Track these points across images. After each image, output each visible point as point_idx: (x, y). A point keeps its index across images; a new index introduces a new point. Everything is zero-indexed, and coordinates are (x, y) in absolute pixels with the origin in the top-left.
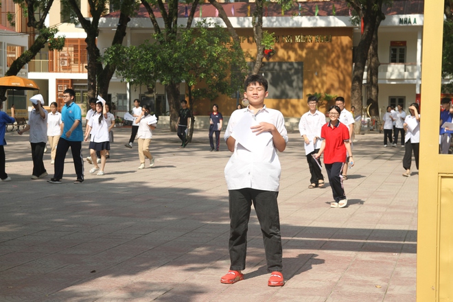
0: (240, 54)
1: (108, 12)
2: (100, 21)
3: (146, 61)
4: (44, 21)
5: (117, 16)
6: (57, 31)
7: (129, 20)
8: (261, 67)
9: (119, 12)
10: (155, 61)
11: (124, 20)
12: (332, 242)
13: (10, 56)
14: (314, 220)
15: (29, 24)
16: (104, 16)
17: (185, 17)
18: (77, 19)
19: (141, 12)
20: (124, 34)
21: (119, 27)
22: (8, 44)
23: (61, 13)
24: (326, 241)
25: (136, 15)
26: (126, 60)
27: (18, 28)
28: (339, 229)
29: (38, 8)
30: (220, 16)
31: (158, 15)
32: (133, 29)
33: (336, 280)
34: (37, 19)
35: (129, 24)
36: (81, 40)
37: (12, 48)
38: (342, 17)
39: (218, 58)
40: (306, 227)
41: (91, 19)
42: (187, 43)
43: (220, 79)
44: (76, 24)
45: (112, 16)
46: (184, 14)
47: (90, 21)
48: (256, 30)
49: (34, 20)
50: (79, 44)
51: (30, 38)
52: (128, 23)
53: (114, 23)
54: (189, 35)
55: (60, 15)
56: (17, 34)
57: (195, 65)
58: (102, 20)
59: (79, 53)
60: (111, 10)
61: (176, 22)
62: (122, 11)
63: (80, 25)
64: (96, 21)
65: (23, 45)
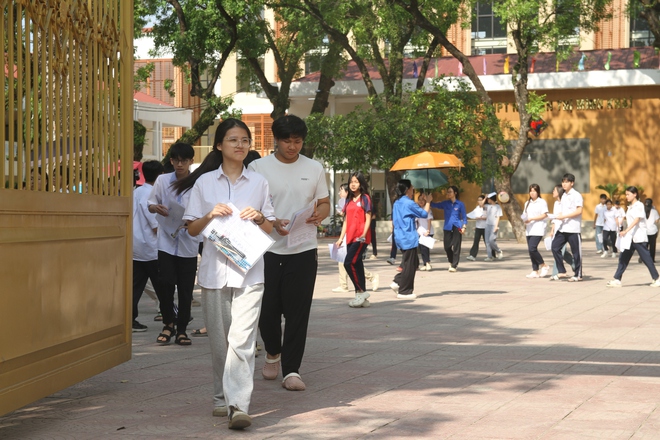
0: (495, 122)
1: (303, 75)
2: (292, 85)
3: (357, 135)
4: (213, 87)
5: (316, 79)
6: (231, 102)
7: (333, 84)
8: (527, 144)
9: (319, 74)
10: (370, 136)
11: (325, 84)
12: (639, 367)
13: (167, 141)
14: (612, 342)
15: (193, 93)
16: (298, 80)
17: (414, 77)
18: (260, 85)
19: (351, 72)
20: (326, 104)
21: (319, 95)
22: (164, 125)
23: (237, 78)
24: (631, 367)
25: (342, 77)
26: (329, 136)
27: (177, 101)
28: (650, 352)
29: (205, 71)
30: (466, 73)
31: (374, 74)
32: (338, 97)
33: (647, 412)
34: (204, 85)
35: (333, 91)
36: (265, 116)
37: (168, 128)
38: (647, 70)
39: (462, 130)
40: (599, 350)
41: (279, 85)
42: (417, 108)
43: (466, 162)
44: (258, 92)
45: (309, 80)
46: (412, 73)
47: (277, 88)
48: (519, 91)
49: (200, 86)
50: (262, 121)
51: (194, 115)
52: (333, 88)
53: (312, 88)
54: (419, 96)
55: (235, 80)
56: (176, 110)
57: (429, 140)
58: (294, 85)
59: (262, 135)
60: (307, 72)
61: (400, 82)
62: (323, 72)
63: (263, 94)
64: (286, 86)
65: (185, 125)
